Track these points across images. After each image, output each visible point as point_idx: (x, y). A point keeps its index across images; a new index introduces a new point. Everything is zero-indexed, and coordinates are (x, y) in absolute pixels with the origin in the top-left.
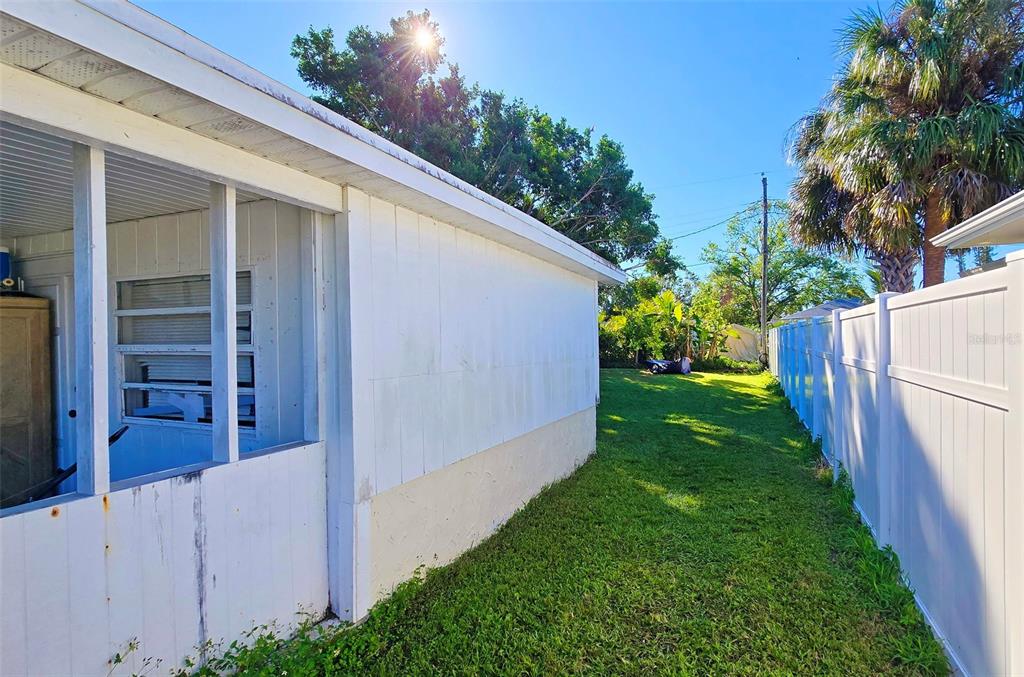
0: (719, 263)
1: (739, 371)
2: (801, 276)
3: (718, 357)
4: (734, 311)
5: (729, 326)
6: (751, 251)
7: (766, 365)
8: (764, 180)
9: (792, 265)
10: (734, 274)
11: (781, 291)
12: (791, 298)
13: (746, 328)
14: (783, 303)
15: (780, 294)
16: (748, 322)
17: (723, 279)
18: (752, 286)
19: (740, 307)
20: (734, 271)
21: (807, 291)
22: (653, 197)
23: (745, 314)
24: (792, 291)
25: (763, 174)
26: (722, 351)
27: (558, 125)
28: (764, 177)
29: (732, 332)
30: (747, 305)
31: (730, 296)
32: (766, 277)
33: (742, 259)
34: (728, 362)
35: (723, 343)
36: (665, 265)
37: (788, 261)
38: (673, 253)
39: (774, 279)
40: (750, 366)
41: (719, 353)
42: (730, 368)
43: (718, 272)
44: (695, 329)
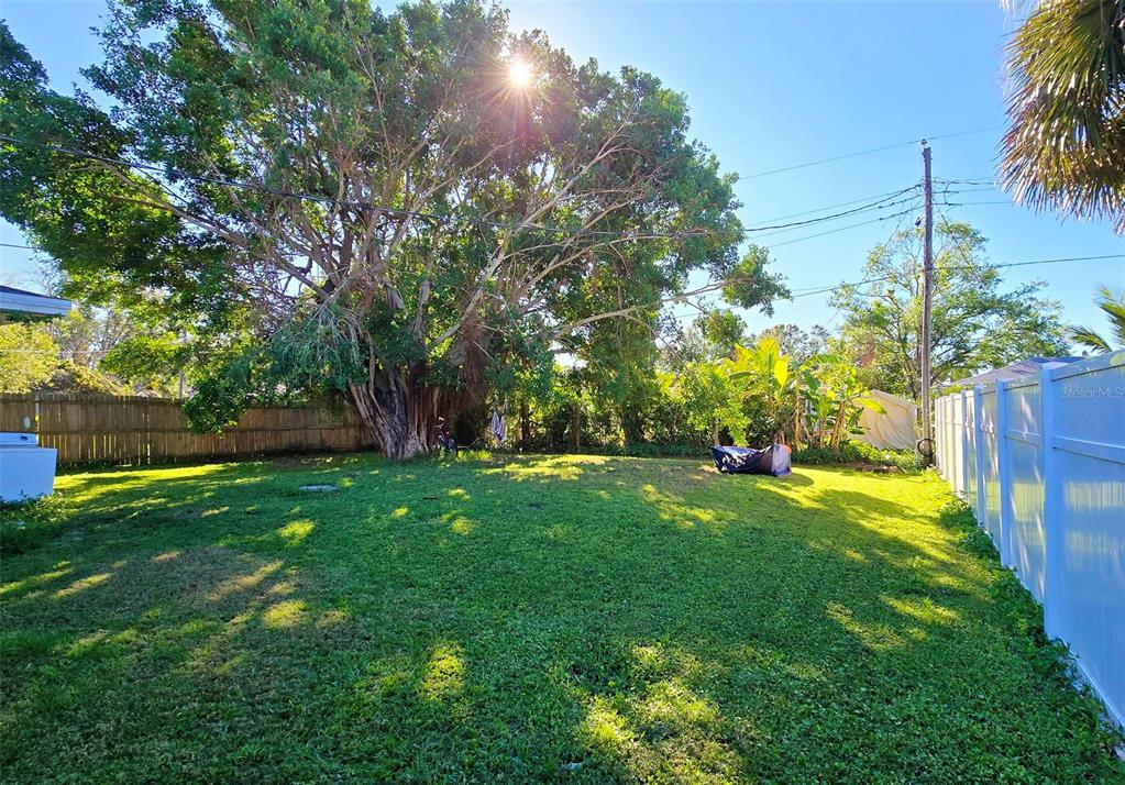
0: (856, 310)
1: (880, 468)
2: (976, 327)
3: (847, 443)
4: (877, 377)
5: (866, 393)
6: (902, 294)
7: (929, 459)
8: (927, 154)
9: (960, 311)
10: (877, 324)
11: (945, 348)
12: (959, 358)
13: (894, 397)
14: (946, 365)
15: (943, 351)
16: (898, 391)
17: (861, 331)
18: (903, 341)
19: (887, 372)
20: (876, 320)
21: (984, 347)
22: (735, 178)
23: (893, 380)
24: (961, 349)
25: (924, 142)
26: (853, 432)
27: (583, 68)
28: (926, 146)
29: (871, 403)
30: (895, 368)
31: (872, 355)
32: (923, 329)
33: (887, 304)
34: (863, 450)
35: (855, 419)
36: (755, 288)
37: (956, 307)
38: (768, 270)
39: (935, 329)
40: (901, 459)
41: (850, 436)
42: (866, 460)
43: (854, 322)
44: (809, 397)
